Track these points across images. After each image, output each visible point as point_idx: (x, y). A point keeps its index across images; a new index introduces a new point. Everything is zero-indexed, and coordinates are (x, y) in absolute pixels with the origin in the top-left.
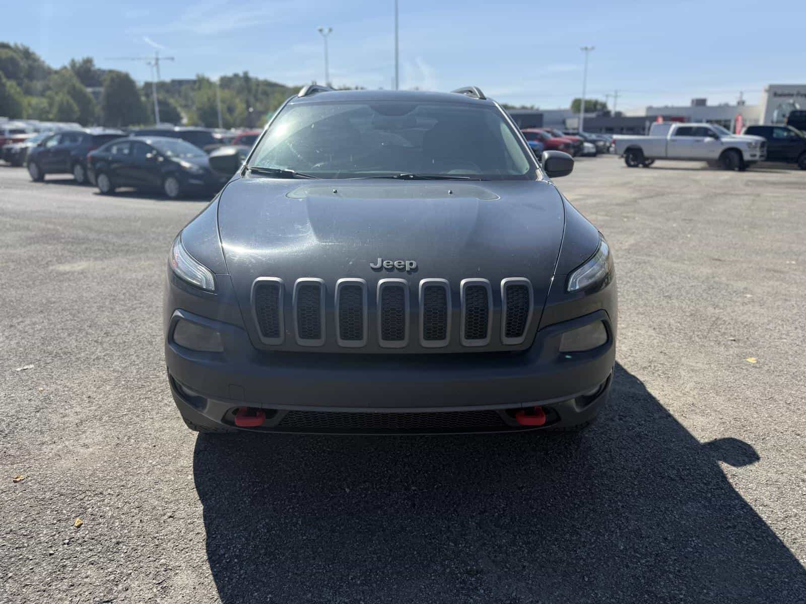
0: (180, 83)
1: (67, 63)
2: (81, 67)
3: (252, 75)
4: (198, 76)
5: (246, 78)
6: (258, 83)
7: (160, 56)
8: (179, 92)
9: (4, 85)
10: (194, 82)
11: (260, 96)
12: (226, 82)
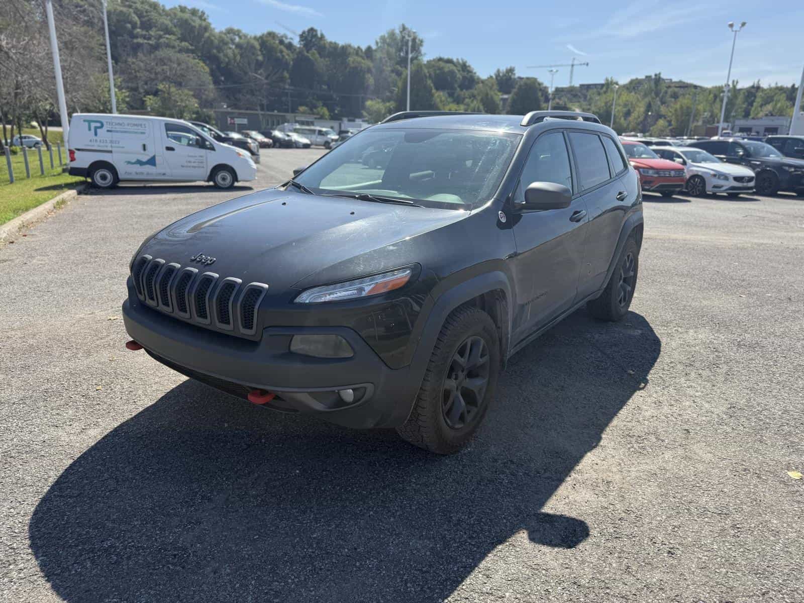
0: (588, 87)
1: (493, 73)
2: (504, 75)
3: (663, 76)
4: (607, 80)
5: (658, 80)
6: (670, 84)
7: (576, 62)
8: (585, 97)
9: (432, 95)
10: (602, 85)
11: (668, 98)
12: (634, 85)
